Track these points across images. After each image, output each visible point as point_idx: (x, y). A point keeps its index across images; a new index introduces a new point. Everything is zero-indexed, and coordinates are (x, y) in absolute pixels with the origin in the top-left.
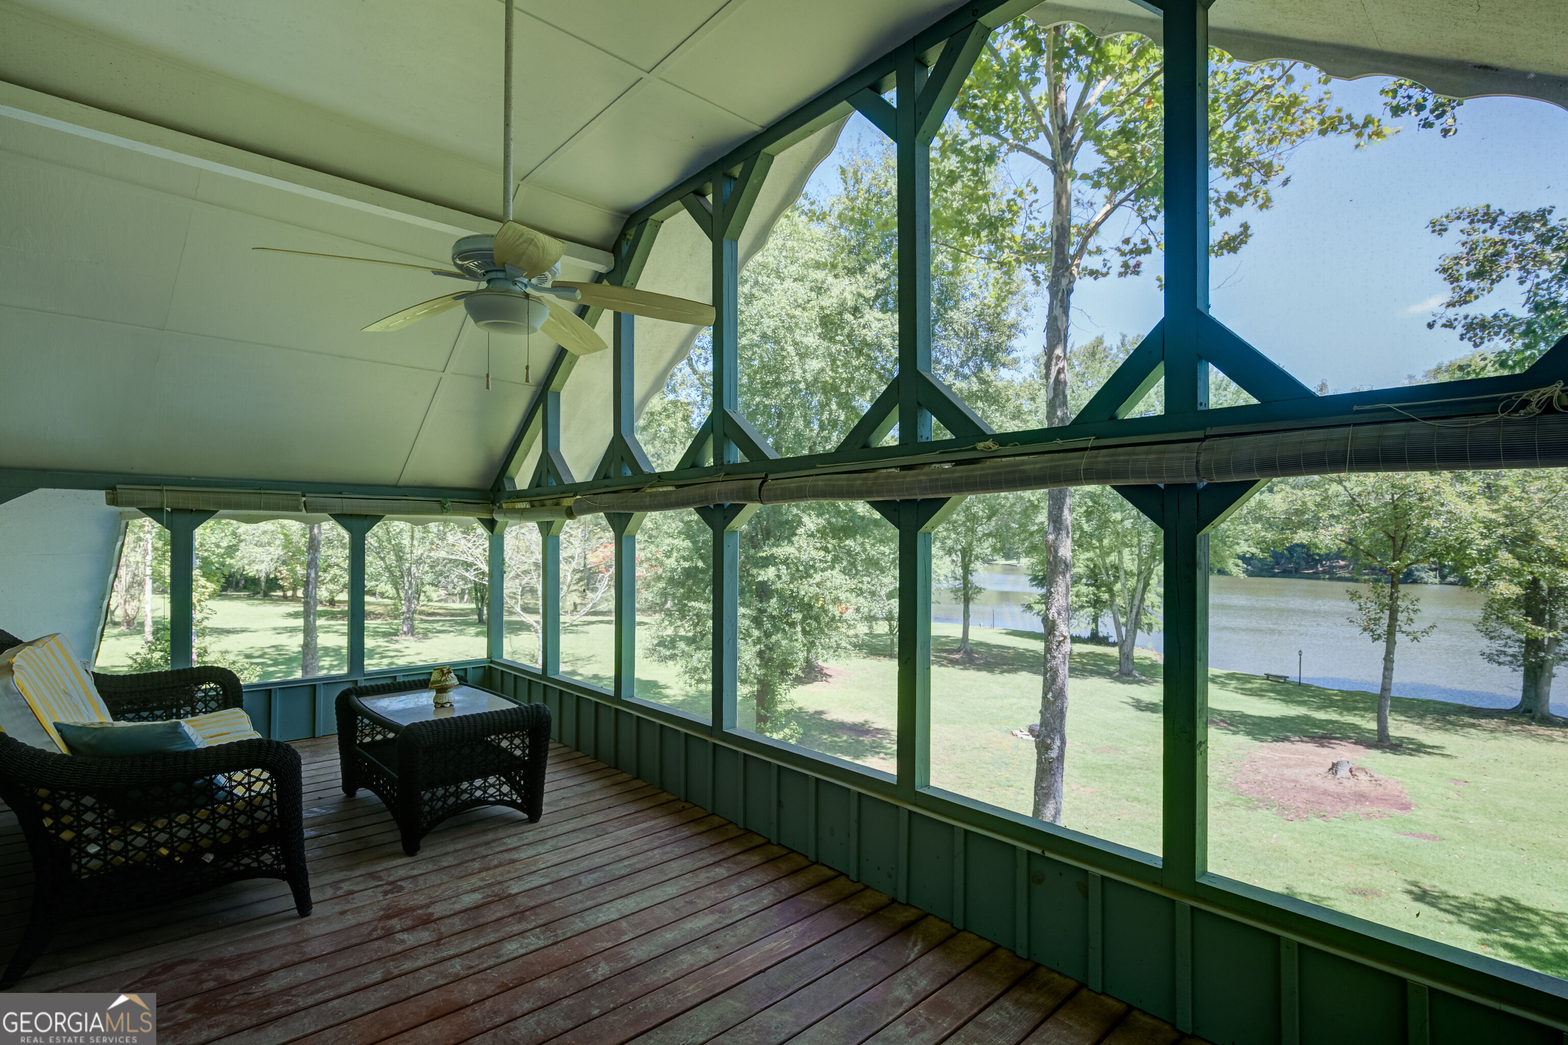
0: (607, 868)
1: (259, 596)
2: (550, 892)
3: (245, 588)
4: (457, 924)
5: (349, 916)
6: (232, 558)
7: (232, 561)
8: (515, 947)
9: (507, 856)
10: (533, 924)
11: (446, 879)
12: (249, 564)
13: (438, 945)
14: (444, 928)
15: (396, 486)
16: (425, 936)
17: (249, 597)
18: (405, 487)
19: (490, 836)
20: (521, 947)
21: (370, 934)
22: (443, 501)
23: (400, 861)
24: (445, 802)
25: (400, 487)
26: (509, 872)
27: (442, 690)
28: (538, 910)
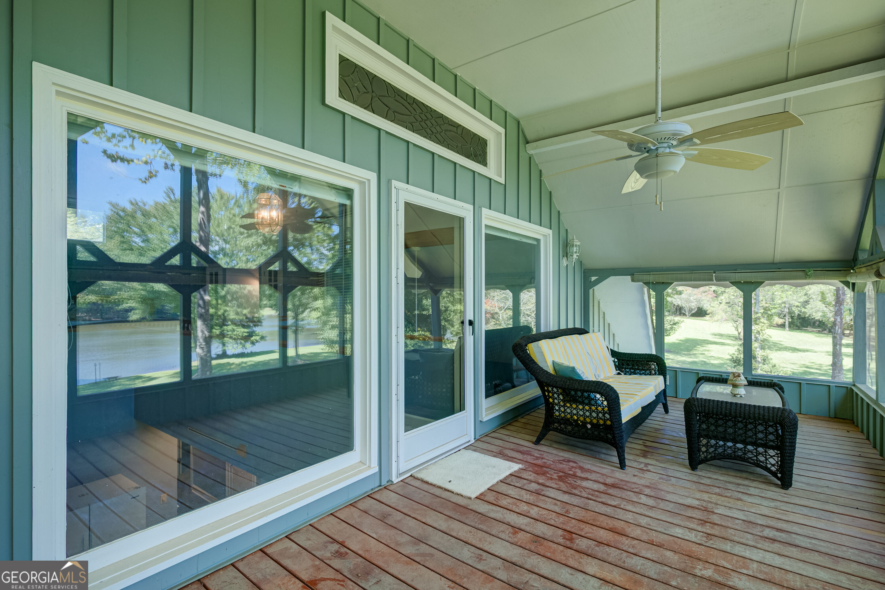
0: (794, 536)
1: (825, 332)
2: (737, 524)
3: (819, 326)
4: (670, 507)
5: (635, 478)
6: (805, 308)
7: (806, 310)
8: (679, 532)
9: (740, 496)
10: (704, 530)
11: (694, 487)
12: (816, 312)
13: (650, 509)
14: (662, 505)
15: (773, 263)
16: (651, 502)
17: (819, 332)
18: (780, 263)
19: (746, 482)
20: (682, 534)
21: (633, 488)
22: (807, 270)
23: (685, 470)
24: (716, 450)
25: (776, 264)
26: (729, 503)
27: (735, 386)
28: (716, 527)
